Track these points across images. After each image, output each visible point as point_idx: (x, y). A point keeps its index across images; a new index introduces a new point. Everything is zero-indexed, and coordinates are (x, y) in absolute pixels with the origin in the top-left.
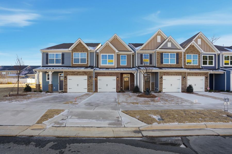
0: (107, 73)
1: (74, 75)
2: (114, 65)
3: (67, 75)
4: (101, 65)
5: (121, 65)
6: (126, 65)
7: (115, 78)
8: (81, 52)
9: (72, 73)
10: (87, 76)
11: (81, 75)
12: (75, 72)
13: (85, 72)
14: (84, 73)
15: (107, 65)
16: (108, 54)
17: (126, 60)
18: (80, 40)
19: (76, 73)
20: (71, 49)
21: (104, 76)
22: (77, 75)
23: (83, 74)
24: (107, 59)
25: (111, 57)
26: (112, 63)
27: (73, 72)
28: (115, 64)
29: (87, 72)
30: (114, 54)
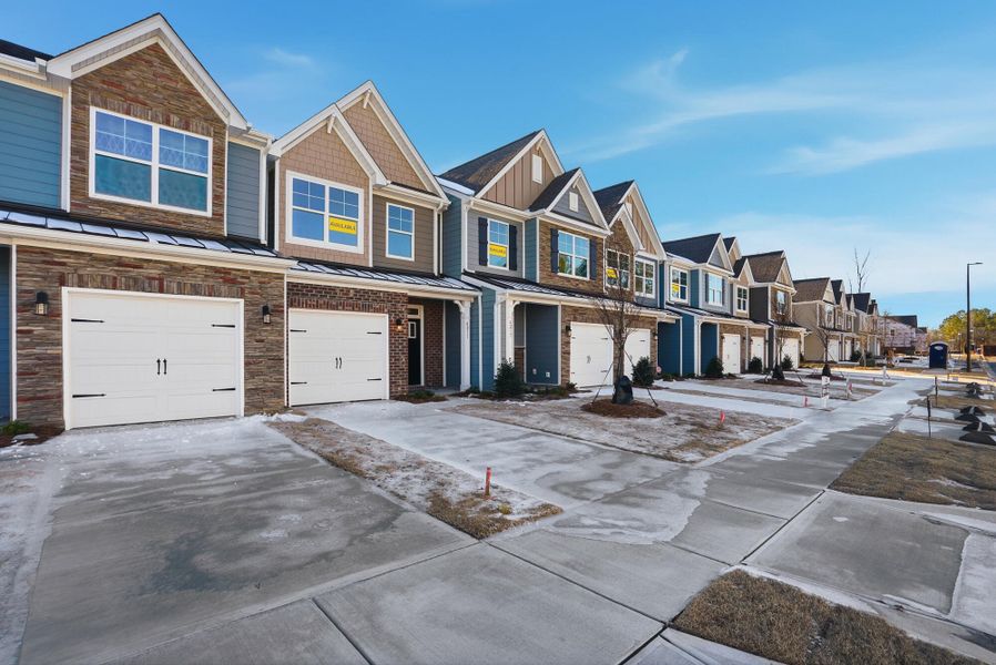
0: (342, 290)
1: (136, 285)
2: (359, 249)
3: (63, 283)
4: (291, 239)
5: (388, 255)
6: (413, 259)
7: (381, 322)
8: (168, 123)
9: (110, 272)
10: (242, 301)
11: (196, 291)
12: (138, 264)
13: (226, 271)
14: (224, 282)
15: (326, 243)
16: (328, 184)
17: (413, 234)
18: (158, 32)
19: (154, 272)
20: (74, 69)
21: (329, 306)
22: (161, 291)
23: (211, 282)
24: (327, 213)
25: (345, 204)
26: (352, 240)
27: (119, 262)
28: (366, 246)
29: (246, 275)
30: (360, 192)
